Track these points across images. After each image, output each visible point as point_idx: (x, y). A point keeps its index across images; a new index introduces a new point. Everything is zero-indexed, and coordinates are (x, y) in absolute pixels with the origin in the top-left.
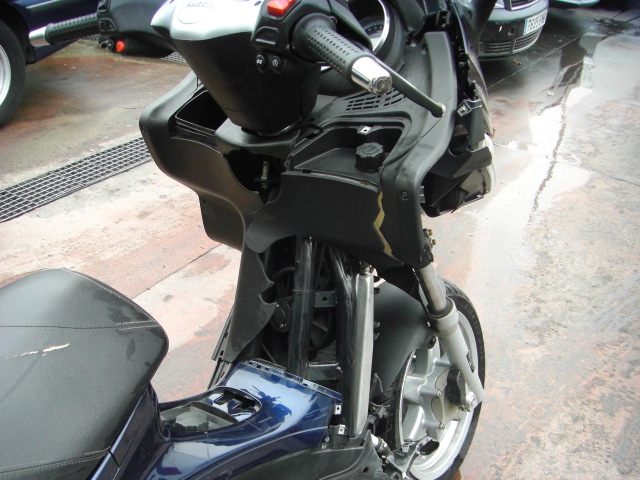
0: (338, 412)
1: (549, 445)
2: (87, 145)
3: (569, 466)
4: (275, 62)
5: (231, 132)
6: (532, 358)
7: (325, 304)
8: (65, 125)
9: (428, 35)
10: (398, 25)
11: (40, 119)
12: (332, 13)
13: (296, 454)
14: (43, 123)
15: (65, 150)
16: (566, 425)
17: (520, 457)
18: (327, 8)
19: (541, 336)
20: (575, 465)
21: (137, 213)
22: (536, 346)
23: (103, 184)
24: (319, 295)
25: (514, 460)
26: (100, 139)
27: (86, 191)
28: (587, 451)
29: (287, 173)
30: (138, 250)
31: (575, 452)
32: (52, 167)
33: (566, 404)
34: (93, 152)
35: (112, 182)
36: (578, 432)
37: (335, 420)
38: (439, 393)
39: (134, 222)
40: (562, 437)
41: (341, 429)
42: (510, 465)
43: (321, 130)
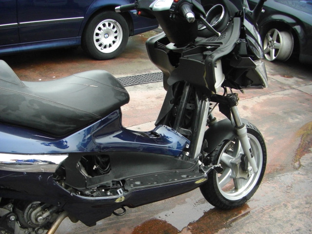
0: (187, 147)
1: (290, 208)
2: (145, 70)
3: (295, 217)
4: (174, 17)
5: (171, 46)
6: (299, 179)
7: (190, 108)
8: (139, 62)
9: (235, 18)
10: (227, 15)
11: (130, 58)
12: (192, 3)
13: (169, 156)
14: (131, 60)
15: (136, 70)
16: (301, 204)
17: (275, 208)
18: (191, 2)
19: (307, 172)
20: (298, 217)
21: (156, 97)
22: (303, 175)
23: (147, 85)
24: (188, 105)
25: (272, 209)
26: (151, 69)
27: (139, 86)
28: (306, 214)
29: (181, 58)
30: (151, 109)
31: (300, 213)
32: (129, 75)
33: (306, 197)
34: (147, 73)
35: (150, 85)
36: (306, 208)
37: (186, 150)
38: (237, 163)
39: (154, 99)
40: (297, 207)
41: (188, 154)
42: (269, 210)
43: (196, 46)
